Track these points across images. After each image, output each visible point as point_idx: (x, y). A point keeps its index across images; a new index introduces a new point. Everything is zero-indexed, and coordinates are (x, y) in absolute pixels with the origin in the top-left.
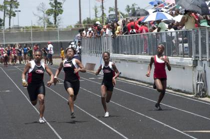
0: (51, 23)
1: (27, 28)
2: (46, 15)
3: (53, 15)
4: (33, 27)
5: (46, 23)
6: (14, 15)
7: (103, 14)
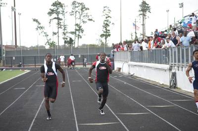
0: (103, 43)
1: (91, 45)
2: (100, 38)
3: (104, 37)
4: (93, 45)
5: (100, 43)
6: (81, 37)
7: (136, 37)
